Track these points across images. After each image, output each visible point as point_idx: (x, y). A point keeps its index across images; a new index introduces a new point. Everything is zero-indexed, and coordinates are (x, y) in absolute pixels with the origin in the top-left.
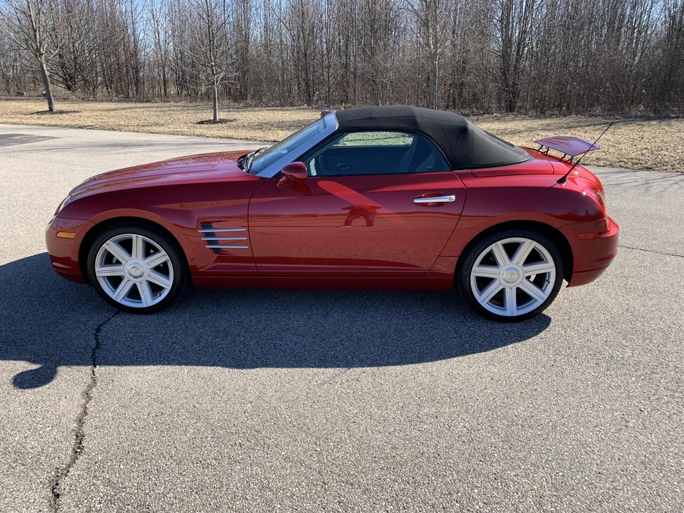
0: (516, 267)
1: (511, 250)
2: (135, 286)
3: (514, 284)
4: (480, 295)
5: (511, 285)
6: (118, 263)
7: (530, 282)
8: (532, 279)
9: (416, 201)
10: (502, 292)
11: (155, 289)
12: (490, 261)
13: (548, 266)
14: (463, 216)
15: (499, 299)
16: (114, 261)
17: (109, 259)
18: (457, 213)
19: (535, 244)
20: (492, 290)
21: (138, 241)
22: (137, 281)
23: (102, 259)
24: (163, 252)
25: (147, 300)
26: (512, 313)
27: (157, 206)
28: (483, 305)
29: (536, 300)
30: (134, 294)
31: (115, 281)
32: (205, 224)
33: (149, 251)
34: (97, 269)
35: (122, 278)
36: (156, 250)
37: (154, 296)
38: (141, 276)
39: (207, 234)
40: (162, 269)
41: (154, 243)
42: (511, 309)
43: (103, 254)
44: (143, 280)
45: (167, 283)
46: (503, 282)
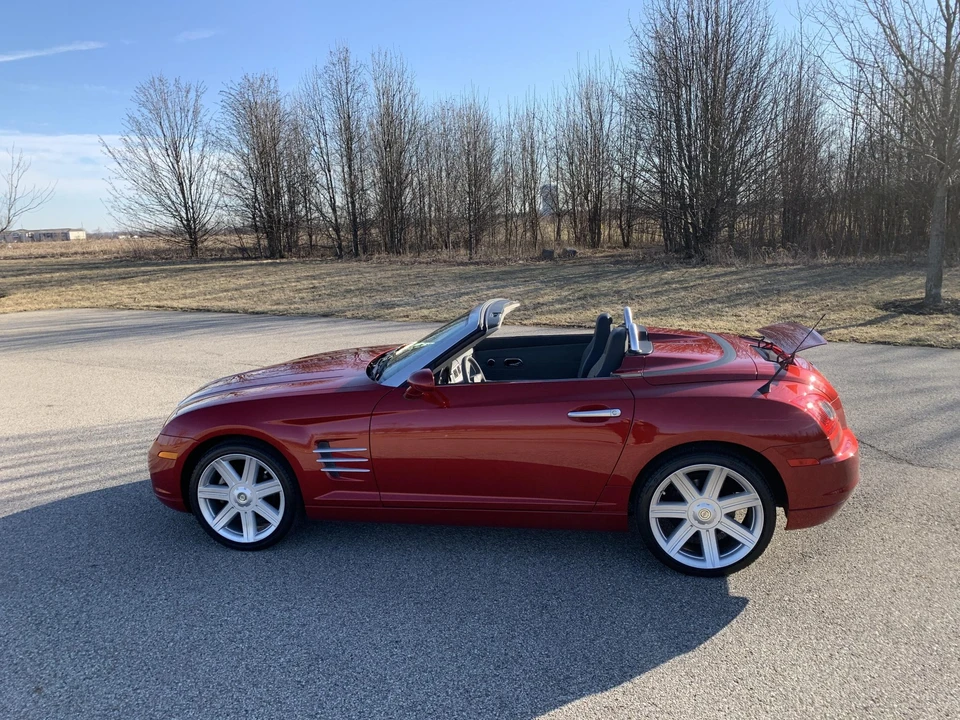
0: (709, 502)
2: (239, 514)
3: (711, 525)
4: (667, 542)
5: (706, 526)
6: (225, 485)
8: (741, 518)
9: (571, 414)
10: (697, 535)
11: (261, 522)
12: (673, 496)
13: (750, 499)
15: (694, 546)
16: (221, 482)
17: (216, 479)
19: (727, 471)
20: (682, 535)
21: (251, 464)
22: (241, 510)
23: (207, 477)
24: (277, 481)
25: (249, 535)
28: (672, 555)
29: (744, 545)
30: (236, 524)
31: (218, 506)
32: (321, 443)
33: (261, 478)
34: (200, 488)
35: (226, 503)
36: (270, 478)
37: (258, 530)
38: (247, 505)
39: (324, 455)
40: (272, 500)
41: (269, 470)
42: (712, 559)
43: (210, 472)
44: (249, 509)
45: (275, 518)
46: (696, 523)
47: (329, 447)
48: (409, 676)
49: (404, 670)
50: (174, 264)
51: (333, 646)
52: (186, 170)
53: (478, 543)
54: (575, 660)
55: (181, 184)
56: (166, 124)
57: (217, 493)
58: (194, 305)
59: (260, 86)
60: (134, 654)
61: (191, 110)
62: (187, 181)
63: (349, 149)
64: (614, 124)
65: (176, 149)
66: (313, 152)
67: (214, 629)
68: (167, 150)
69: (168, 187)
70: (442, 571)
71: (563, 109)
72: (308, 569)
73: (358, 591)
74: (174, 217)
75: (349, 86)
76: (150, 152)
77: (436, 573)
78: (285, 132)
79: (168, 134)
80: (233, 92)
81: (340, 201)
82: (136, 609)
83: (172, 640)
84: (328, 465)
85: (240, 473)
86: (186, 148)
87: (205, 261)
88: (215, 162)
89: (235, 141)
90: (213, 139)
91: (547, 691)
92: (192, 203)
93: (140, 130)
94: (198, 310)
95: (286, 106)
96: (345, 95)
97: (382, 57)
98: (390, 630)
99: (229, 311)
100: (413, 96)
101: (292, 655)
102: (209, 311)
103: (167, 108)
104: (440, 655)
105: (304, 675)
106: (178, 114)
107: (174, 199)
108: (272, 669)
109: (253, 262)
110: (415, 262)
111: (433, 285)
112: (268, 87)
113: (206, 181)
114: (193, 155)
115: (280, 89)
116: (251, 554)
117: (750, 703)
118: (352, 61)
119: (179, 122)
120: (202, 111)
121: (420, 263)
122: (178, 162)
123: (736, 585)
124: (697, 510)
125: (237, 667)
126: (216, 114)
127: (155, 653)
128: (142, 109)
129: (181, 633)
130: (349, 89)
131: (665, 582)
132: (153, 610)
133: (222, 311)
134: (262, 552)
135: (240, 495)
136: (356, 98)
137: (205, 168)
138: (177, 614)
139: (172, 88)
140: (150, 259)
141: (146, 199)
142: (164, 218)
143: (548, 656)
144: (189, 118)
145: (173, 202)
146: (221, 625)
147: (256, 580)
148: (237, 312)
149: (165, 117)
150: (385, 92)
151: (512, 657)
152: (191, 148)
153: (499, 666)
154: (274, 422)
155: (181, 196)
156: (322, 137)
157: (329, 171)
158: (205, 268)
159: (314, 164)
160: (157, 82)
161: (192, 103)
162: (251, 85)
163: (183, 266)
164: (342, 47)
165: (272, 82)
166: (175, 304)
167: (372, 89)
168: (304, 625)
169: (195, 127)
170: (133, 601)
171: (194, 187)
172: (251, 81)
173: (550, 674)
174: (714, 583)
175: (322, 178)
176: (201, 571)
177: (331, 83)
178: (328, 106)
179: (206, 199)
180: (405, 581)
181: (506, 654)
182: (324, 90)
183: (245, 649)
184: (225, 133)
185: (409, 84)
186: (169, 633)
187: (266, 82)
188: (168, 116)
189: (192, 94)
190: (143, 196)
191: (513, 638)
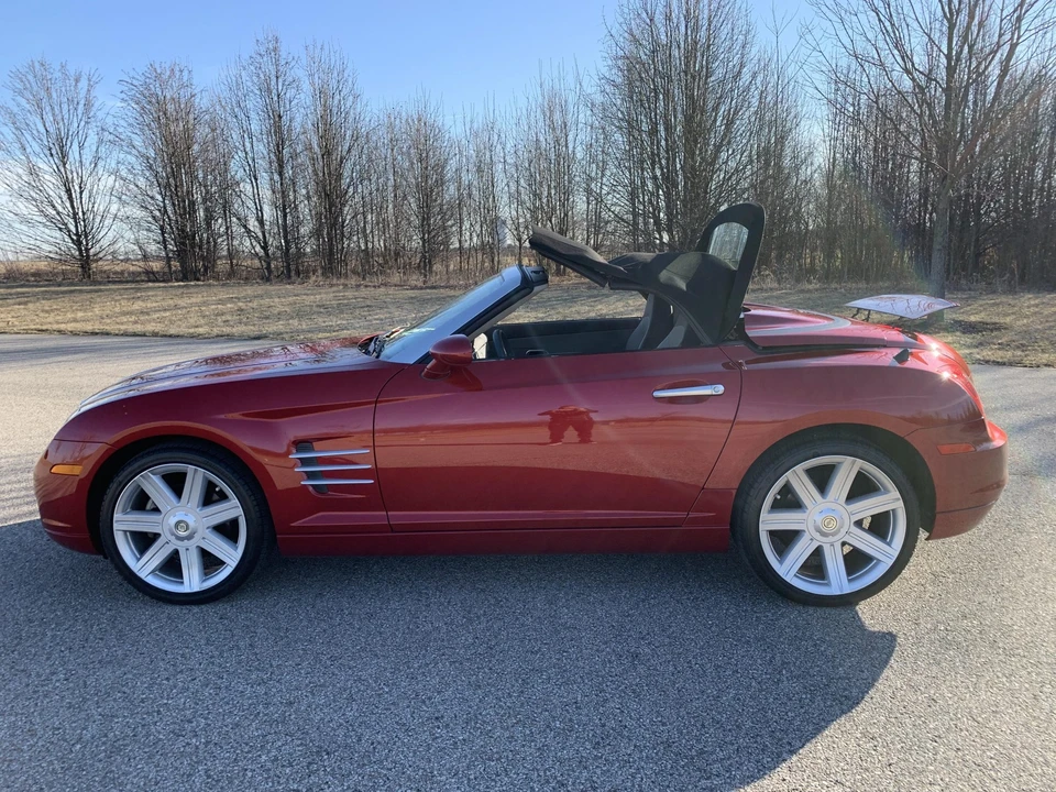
0: (834, 506)
1: (822, 478)
2: (176, 552)
3: (837, 537)
4: (781, 562)
5: (831, 539)
6: (156, 510)
7: (864, 529)
8: (866, 524)
9: (658, 394)
10: (818, 552)
11: (210, 562)
12: (789, 501)
13: (889, 500)
14: (739, 423)
15: (815, 566)
16: (149, 506)
17: (141, 502)
18: (727, 418)
19: (860, 463)
20: (800, 552)
21: (196, 478)
22: (181, 546)
23: (130, 497)
24: (235, 501)
25: (193, 580)
26: (841, 588)
27: (223, 416)
28: (788, 579)
29: (879, 561)
30: (172, 566)
31: (144, 541)
32: (301, 444)
33: (211, 496)
34: (116, 516)
35: (156, 536)
36: (223, 497)
37: (206, 574)
38: (189, 538)
39: (305, 462)
40: (227, 530)
41: (222, 485)
42: (838, 581)
43: (132, 493)
44: (193, 544)
45: (231, 555)
46: (817, 536)
47: (312, 450)
48: (468, 768)
49: (459, 759)
50: (59, 286)
51: (341, 732)
52: (75, 174)
53: (518, 579)
54: (703, 726)
55: (68, 191)
56: (49, 118)
57: (143, 523)
58: (89, 327)
59: (170, 77)
60: (15, 766)
61: (82, 102)
62: (77, 188)
63: (279, 153)
64: (579, 142)
65: (61, 148)
66: (236, 157)
67: (149, 719)
68: (50, 149)
69: (51, 193)
70: (478, 617)
71: (524, 122)
72: (284, 625)
73: (362, 649)
74: (60, 229)
75: (280, 80)
76: (28, 150)
77: (470, 621)
78: (202, 132)
79: (51, 130)
80: (135, 82)
81: (268, 213)
82: (16, 697)
83: (79, 740)
84: (311, 475)
85: (178, 492)
86: (75, 147)
87: (100, 283)
88: (113, 165)
89: (138, 142)
90: (111, 137)
91: (680, 775)
92: (84, 214)
93: (14, 123)
94: (94, 334)
95: (202, 102)
96: (274, 91)
97: (318, 51)
98: (424, 702)
99: (135, 335)
100: (356, 97)
101: (279, 749)
102: (108, 334)
103: (50, 97)
104: (507, 734)
105: (302, 778)
106: (65, 107)
107: (60, 209)
108: (250, 774)
109: (162, 284)
110: (359, 286)
111: (387, 307)
112: (181, 79)
113: (101, 187)
114: (84, 157)
115: (194, 82)
116: (195, 609)
117: (966, 770)
118: (283, 54)
119: (66, 116)
120: (96, 105)
121: (366, 286)
122: (64, 164)
123: (871, 614)
124: (819, 519)
125: (190, 775)
126: (114, 107)
127: (51, 763)
128: (19, 99)
129: (93, 729)
130: (280, 84)
131: (782, 615)
132: (45, 696)
133: (126, 334)
134: (212, 605)
135: (177, 524)
136: (288, 95)
137: (100, 173)
138: (85, 700)
139: (58, 75)
140: (28, 281)
141: (24, 208)
142: (47, 231)
143: (664, 724)
144: (80, 112)
145: (58, 213)
146: (159, 712)
147: (207, 644)
148: (145, 335)
149: (48, 108)
150: (322, 94)
151: (612, 729)
152: (81, 147)
153: (598, 743)
154: (230, 416)
155: (68, 205)
156: (247, 140)
157: (256, 179)
158: (100, 290)
159: (236, 169)
160: (37, 65)
161: (83, 93)
162: (158, 77)
163: (73, 288)
164: (271, 35)
165: (185, 73)
166: (62, 327)
167: (306, 86)
168: (291, 703)
169: (87, 123)
170: (11, 686)
171: (85, 195)
172: (159, 71)
173: (674, 749)
174: (844, 614)
175: (247, 188)
176: (121, 636)
177: (258, 76)
178: (254, 104)
179: (102, 209)
180: (428, 633)
181: (604, 725)
182: (249, 84)
183: (202, 746)
184: (124, 132)
185: (350, 82)
186: (74, 729)
187: (177, 74)
188: (53, 109)
189: (83, 84)
190: (19, 204)
191: (606, 701)
